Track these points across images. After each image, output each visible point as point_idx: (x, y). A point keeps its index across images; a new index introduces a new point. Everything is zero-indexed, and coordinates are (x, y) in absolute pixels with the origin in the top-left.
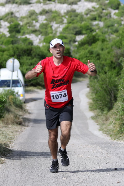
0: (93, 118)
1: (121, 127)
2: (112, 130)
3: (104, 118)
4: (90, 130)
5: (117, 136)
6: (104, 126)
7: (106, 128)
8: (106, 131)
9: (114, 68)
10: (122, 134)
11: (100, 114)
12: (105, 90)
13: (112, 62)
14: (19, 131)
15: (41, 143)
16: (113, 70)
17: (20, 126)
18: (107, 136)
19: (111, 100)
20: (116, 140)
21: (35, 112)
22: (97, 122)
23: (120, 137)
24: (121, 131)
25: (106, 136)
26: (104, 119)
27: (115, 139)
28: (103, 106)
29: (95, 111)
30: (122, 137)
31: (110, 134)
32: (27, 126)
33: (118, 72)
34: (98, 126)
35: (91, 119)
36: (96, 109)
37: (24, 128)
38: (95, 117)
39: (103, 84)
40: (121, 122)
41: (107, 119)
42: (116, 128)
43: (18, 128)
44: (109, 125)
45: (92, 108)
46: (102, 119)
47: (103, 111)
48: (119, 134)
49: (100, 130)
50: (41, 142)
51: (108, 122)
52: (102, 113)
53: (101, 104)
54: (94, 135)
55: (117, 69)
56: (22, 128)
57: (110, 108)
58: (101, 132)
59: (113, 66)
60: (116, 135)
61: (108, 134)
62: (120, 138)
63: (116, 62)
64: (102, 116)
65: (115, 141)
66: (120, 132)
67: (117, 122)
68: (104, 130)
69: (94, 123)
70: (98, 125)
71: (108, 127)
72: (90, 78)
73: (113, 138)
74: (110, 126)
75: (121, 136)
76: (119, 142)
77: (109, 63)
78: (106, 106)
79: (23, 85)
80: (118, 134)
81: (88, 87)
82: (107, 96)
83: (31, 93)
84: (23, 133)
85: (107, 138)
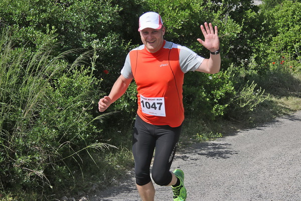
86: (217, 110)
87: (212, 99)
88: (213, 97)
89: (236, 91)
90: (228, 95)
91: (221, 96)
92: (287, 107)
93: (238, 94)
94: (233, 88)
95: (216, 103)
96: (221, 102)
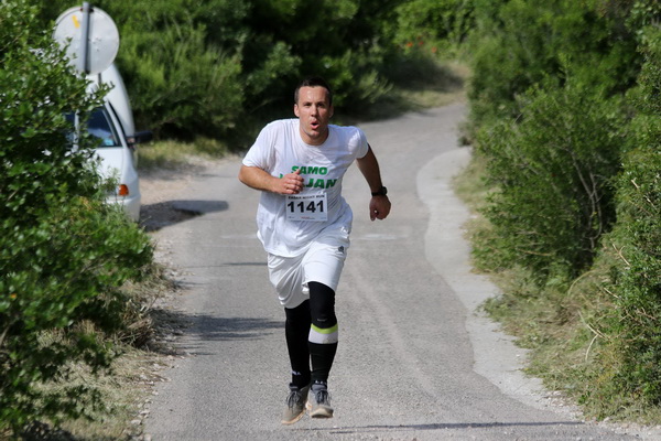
0: (493, 309)
1: (628, 361)
2: (587, 374)
3: (551, 313)
4: (480, 369)
5: (612, 401)
6: (551, 352)
7: (559, 360)
8: (560, 378)
9: (603, 48)
10: (633, 391)
11: (531, 288)
12: (556, 171)
13: (590, 17)
14: (143, 376)
15: (269, 433)
16: (594, 57)
17: (141, 353)
18: (566, 404)
19: (585, 221)
20: (607, 419)
21: (201, 277)
22: (515, 334)
23: (628, 404)
24: (631, 379)
25: (562, 401)
26: (549, 318)
27: (603, 416)
28: (546, 248)
29: (506, 272)
30: (634, 408)
31: (578, 390)
32: (174, 354)
33: (622, 70)
34: (522, 353)
35: (482, 313)
36: (506, 264)
37: (160, 363)
38: (504, 306)
39: (544, 141)
40: (629, 337)
41: (564, 317)
42: (605, 363)
43: (134, 362)
44: (575, 348)
45: (486, 259)
46: (540, 315)
47: (547, 272)
48: (622, 394)
49: (530, 372)
50: (266, 428)
51: (571, 331)
52: (541, 285)
53: (533, 237)
54: (504, 396)
55: (615, 51)
56: (152, 363)
57: (581, 262)
58: (536, 382)
59: (598, 36)
60: (605, 397)
61: (569, 393)
62: (627, 410)
63: (611, 16)
64: (541, 300)
65: (603, 424)
66: (624, 385)
67: (614, 338)
68: (553, 370)
69: (501, 334)
70: (517, 344)
71: (570, 356)
72: (474, 97)
73: (595, 410)
74: (579, 353)
75: (630, 400)
76: (618, 429)
77: (576, 25)
78: (561, 247)
79: (126, 138)
80: (618, 392)
81: (465, 143)
82: (563, 199)
83: (165, 179)
84: (161, 385)
85: (566, 410)
89: (355, 80)
93: (357, 84)
94: (351, 77)
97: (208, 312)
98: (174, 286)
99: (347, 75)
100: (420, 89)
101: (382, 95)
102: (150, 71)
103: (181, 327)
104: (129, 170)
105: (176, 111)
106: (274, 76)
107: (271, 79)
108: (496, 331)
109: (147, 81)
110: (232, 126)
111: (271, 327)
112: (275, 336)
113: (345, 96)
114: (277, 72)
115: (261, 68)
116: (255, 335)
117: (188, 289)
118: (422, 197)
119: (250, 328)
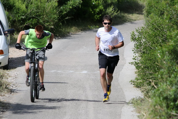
22: (139, 113)
38: (139, 102)
70: (139, 117)
79: (4, 32)
86: (96, 17)
87: (94, 13)
88: (94, 12)
89: (105, 9)
90: (101, 11)
91: (98, 11)
92: (131, 18)
93: (106, 11)
94: (103, 8)
95: (96, 14)
96: (98, 14)
97: (20, 102)
98: (12, 91)
99: (101, 7)
100: (132, 13)
101: (116, 15)
102: (20, 4)
103: (6, 108)
104: (4, 44)
105: (30, 21)
106: (71, 7)
107: (70, 9)
108: (133, 111)
109: (19, 9)
110: (52, 27)
111: (43, 109)
112: (43, 112)
113: (100, 15)
114: (72, 6)
115: (66, 4)
116: (35, 112)
117: (16, 92)
118: (125, 56)
119: (34, 109)
